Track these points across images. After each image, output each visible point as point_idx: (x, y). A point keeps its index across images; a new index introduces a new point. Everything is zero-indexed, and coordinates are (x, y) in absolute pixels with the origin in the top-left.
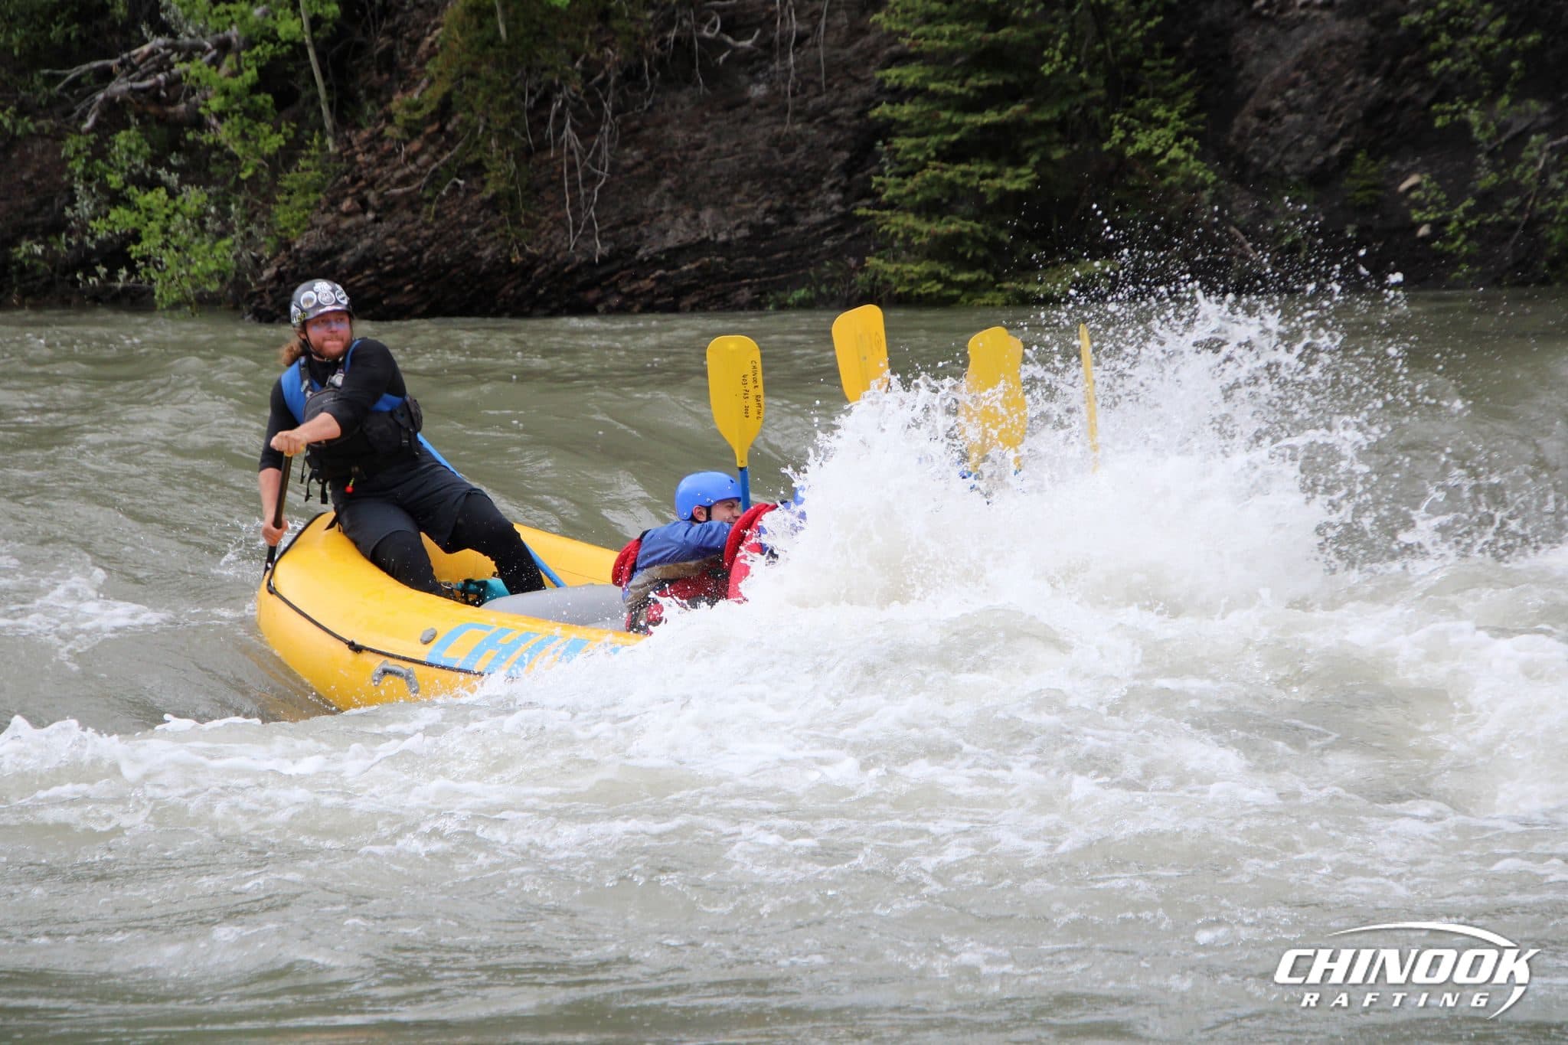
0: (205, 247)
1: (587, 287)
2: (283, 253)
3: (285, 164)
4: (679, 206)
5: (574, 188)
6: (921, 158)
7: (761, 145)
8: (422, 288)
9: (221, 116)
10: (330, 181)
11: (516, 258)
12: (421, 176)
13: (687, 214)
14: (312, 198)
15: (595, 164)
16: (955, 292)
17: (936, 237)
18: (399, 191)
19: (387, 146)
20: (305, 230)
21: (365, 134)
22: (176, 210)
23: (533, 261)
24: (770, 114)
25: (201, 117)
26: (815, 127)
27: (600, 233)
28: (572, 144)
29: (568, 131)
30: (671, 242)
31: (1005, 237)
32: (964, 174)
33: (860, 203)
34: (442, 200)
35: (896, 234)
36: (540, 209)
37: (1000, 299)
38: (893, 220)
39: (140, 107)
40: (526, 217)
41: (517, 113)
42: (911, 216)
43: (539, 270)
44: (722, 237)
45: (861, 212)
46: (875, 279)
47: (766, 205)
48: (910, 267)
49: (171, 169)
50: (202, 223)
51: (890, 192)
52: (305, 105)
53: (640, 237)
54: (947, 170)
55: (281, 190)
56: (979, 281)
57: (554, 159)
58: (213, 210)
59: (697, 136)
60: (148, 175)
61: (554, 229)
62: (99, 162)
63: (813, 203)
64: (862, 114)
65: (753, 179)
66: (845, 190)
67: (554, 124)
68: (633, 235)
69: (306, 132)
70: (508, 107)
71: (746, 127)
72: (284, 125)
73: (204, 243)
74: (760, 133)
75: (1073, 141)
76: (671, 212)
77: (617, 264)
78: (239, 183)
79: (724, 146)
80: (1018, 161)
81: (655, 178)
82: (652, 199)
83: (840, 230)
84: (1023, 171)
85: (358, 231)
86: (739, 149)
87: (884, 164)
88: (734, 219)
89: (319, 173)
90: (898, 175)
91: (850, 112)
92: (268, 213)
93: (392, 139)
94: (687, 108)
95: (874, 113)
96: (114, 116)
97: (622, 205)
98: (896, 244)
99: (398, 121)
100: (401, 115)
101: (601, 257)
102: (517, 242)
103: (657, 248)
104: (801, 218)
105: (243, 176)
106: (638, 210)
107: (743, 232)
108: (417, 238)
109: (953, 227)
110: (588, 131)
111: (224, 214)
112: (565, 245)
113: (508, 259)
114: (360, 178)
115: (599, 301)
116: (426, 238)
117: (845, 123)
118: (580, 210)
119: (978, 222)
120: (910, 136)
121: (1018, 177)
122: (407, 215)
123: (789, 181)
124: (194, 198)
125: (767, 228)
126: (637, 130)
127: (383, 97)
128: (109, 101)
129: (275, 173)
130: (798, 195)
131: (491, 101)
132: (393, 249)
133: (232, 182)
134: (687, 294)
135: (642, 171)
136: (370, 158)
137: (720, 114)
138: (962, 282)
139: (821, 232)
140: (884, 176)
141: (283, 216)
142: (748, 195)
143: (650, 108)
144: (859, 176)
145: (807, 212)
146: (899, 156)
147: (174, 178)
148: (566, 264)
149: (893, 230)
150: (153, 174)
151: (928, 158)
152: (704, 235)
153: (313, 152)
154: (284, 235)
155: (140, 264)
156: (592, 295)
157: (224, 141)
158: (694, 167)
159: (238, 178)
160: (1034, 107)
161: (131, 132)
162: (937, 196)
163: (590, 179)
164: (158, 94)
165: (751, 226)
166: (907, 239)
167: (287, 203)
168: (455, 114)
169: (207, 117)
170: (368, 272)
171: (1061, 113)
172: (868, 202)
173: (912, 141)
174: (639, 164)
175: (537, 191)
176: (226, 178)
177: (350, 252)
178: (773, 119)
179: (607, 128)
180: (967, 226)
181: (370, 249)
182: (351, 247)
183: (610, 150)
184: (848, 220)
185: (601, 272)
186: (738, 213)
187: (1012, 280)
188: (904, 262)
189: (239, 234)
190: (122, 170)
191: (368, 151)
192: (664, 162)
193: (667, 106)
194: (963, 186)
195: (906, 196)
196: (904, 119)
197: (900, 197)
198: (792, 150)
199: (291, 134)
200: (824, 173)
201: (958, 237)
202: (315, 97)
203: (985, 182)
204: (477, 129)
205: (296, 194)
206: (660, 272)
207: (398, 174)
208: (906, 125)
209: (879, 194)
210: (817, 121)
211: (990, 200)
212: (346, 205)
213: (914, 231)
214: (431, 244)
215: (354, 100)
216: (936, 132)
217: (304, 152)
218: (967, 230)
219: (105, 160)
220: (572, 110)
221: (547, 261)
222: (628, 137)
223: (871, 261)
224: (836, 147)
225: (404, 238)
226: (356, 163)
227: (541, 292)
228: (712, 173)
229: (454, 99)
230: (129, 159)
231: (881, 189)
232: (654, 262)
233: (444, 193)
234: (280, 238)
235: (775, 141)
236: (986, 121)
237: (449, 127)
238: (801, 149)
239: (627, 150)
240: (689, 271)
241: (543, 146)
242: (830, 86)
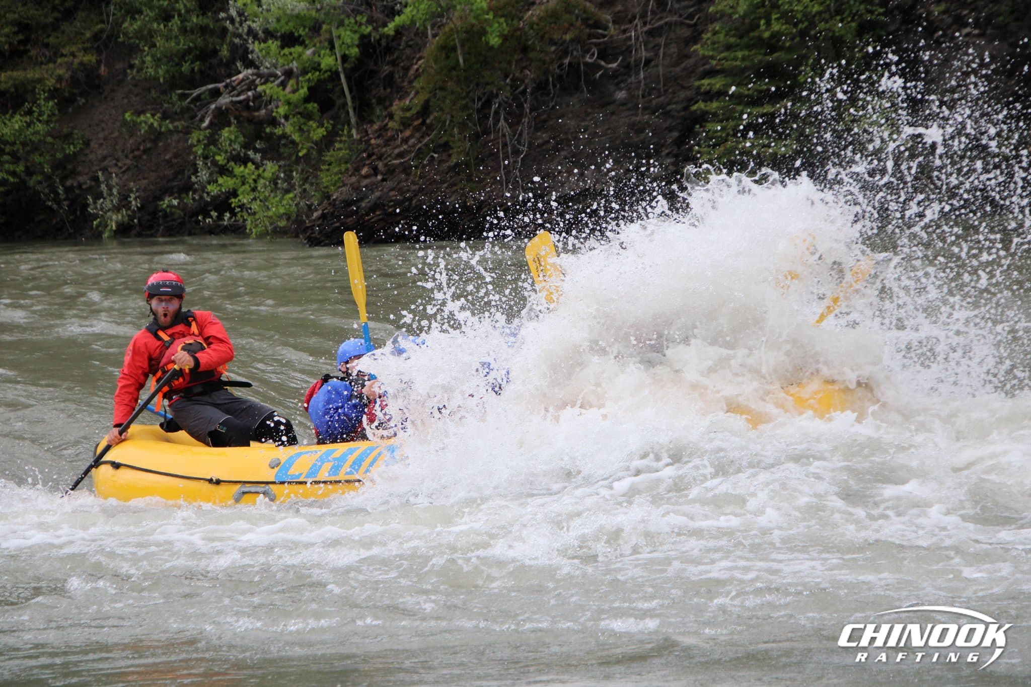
0: (278, 198)
2: (326, 201)
3: (326, 146)
4: (572, 167)
5: (506, 157)
6: (724, 135)
7: (623, 129)
9: (286, 117)
10: (354, 157)
11: (470, 202)
12: (411, 152)
13: (577, 173)
14: (343, 167)
15: (519, 143)
18: (397, 162)
19: (389, 134)
20: (339, 187)
21: (376, 127)
22: (260, 176)
23: (481, 203)
24: (628, 110)
25: (274, 118)
26: (657, 117)
27: (523, 185)
28: (505, 130)
29: (502, 122)
30: (567, 190)
33: (685, 164)
34: (424, 166)
36: (485, 170)
39: (237, 112)
40: (477, 176)
41: (471, 111)
43: (485, 209)
44: (599, 187)
49: (256, 151)
50: (276, 184)
51: (705, 157)
52: (339, 109)
54: (740, 143)
55: (324, 162)
57: (494, 139)
58: (282, 175)
59: (583, 124)
60: (242, 155)
61: (494, 183)
62: (212, 147)
64: (686, 108)
65: (618, 149)
66: (676, 156)
67: (494, 118)
69: (339, 126)
70: (465, 107)
71: (614, 117)
72: (325, 122)
73: (277, 196)
74: (622, 121)
76: (567, 171)
78: (298, 159)
79: (599, 130)
81: (557, 150)
82: (555, 163)
84: (788, 142)
85: (372, 187)
86: (609, 131)
87: (700, 139)
88: (606, 175)
89: (347, 151)
90: (709, 146)
91: (679, 107)
92: (316, 176)
93: (392, 129)
94: (577, 107)
95: (694, 108)
96: (221, 118)
99: (396, 118)
100: (398, 114)
101: (524, 201)
102: (471, 192)
105: (301, 154)
106: (546, 171)
108: (408, 191)
110: (514, 122)
111: (289, 178)
112: (501, 193)
113: (465, 202)
114: (373, 154)
116: (414, 190)
117: (676, 114)
118: (510, 171)
120: (717, 122)
121: (785, 146)
122: (402, 176)
124: (270, 168)
126: (545, 121)
127: (387, 103)
128: (218, 109)
129: (320, 152)
131: (454, 104)
132: (394, 197)
133: (294, 158)
135: (548, 146)
136: (379, 141)
137: (597, 110)
140: (700, 147)
141: (325, 178)
143: (553, 107)
144: (685, 147)
146: (710, 134)
147: (258, 157)
150: (245, 154)
151: (728, 135)
152: (588, 185)
153: (343, 138)
154: (326, 190)
155: (238, 210)
157: (289, 133)
159: (297, 155)
161: (232, 128)
163: (517, 152)
164: (248, 104)
167: (328, 170)
168: (431, 113)
169: (278, 118)
170: (378, 212)
173: (719, 125)
174: (547, 142)
175: (483, 160)
176: (291, 155)
177: (367, 200)
178: (630, 113)
179: (527, 120)
181: (379, 198)
182: (368, 197)
183: (528, 133)
189: (298, 190)
190: (226, 152)
191: (378, 137)
192: (562, 140)
193: (564, 105)
195: (715, 159)
196: (713, 111)
197: (711, 160)
198: (643, 131)
199: (330, 128)
200: (663, 146)
202: (345, 104)
203: (764, 150)
204: (445, 122)
205: (333, 165)
207: (396, 151)
208: (715, 114)
209: (698, 158)
210: (658, 113)
212: (364, 171)
214: (417, 194)
215: (369, 105)
216: (734, 119)
217: (338, 139)
219: (215, 146)
220: (505, 109)
221: (490, 204)
222: (540, 125)
224: (670, 129)
225: (400, 191)
226: (370, 145)
228: (592, 147)
229: (431, 104)
230: (230, 145)
231: (699, 155)
233: (425, 162)
234: (324, 192)
235: (632, 126)
236: (765, 111)
237: (428, 121)
238: (648, 131)
239: (539, 134)
240: (579, 208)
241: (486, 132)
242: (666, 91)
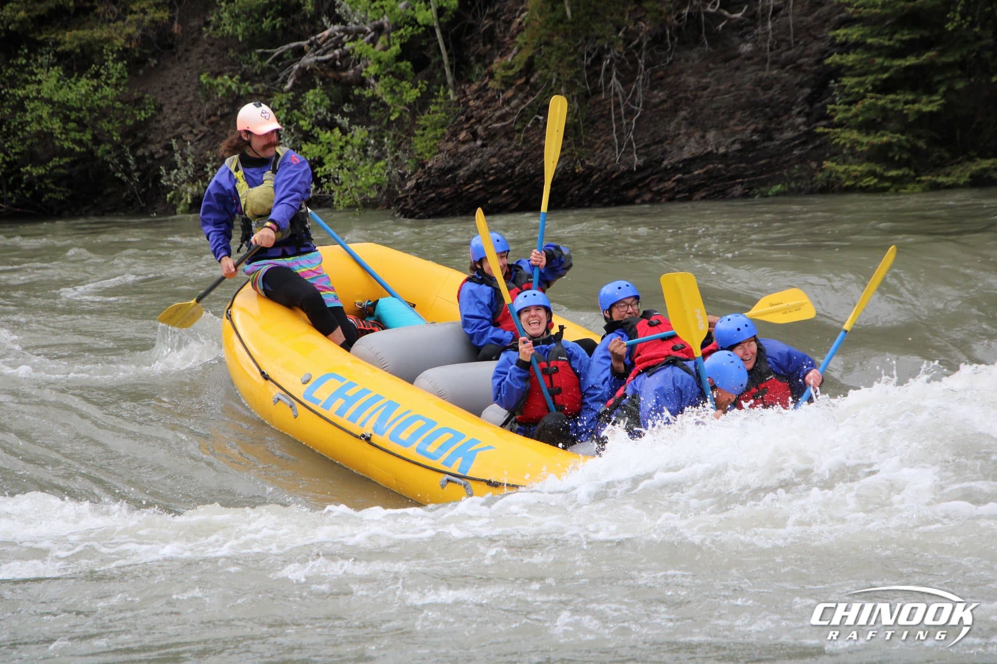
0: (367, 167)
1: (628, 187)
2: (420, 169)
3: (420, 108)
4: (692, 129)
5: (619, 119)
6: (862, 91)
7: (748, 86)
8: (514, 191)
9: (377, 78)
10: (451, 120)
11: (579, 169)
12: (513, 114)
13: (697, 135)
14: (439, 132)
15: (633, 103)
16: (887, 184)
17: (872, 146)
18: (498, 125)
19: (490, 94)
20: (435, 154)
21: (475, 87)
22: (347, 142)
23: (591, 170)
24: (754, 64)
25: (364, 79)
26: (787, 72)
27: (637, 150)
28: (617, 89)
29: (614, 80)
30: (686, 155)
31: (921, 144)
32: (893, 101)
33: (819, 124)
34: (528, 130)
35: (845, 144)
36: (595, 134)
37: (918, 188)
38: (843, 135)
39: (322, 73)
40: (586, 140)
41: (579, 69)
42: (855, 132)
43: (595, 177)
44: (722, 150)
45: (820, 130)
46: (830, 176)
47: (753, 127)
48: (854, 167)
49: (344, 115)
50: (365, 151)
51: (840, 116)
52: (434, 68)
53: (665, 152)
54: (880, 99)
55: (418, 127)
56: (903, 176)
57: (605, 100)
58: (372, 142)
59: (704, 81)
60: (329, 119)
61: (604, 148)
62: (295, 111)
63: (786, 124)
64: (819, 62)
65: (743, 109)
66: (808, 115)
67: (605, 76)
68: (660, 150)
69: (435, 87)
70: (573, 64)
71: (738, 73)
72: (419, 82)
73: (366, 165)
74: (748, 77)
75: (970, 76)
76: (686, 134)
77: (649, 171)
78: (390, 123)
79: (722, 87)
80: (930, 90)
81: (675, 111)
82: (673, 125)
83: (805, 143)
84: (935, 98)
85: (470, 154)
86: (733, 89)
87: (835, 96)
88: (730, 137)
89: (444, 114)
90: (845, 103)
91: (811, 60)
92: (410, 142)
93: (493, 89)
94: (697, 62)
95: (828, 61)
96: (305, 80)
97: (652, 130)
98: (845, 151)
99: (497, 77)
100: (500, 73)
101: (638, 167)
102: (579, 158)
103: (676, 159)
104: (777, 135)
105: (392, 118)
106: (663, 134)
107: (737, 146)
108: (511, 157)
109: (885, 139)
110: (627, 79)
111: (380, 144)
112: (613, 159)
113: (573, 170)
114: (472, 117)
115: (637, 197)
116: (517, 157)
117: (807, 68)
118: (622, 134)
119: (902, 134)
120: (854, 76)
121: (931, 102)
122: (504, 141)
123: (768, 109)
124: (359, 134)
125: (754, 143)
126: (662, 78)
127: (487, 61)
128: (302, 69)
129: (414, 116)
130: (775, 119)
131: (561, 61)
132: (495, 165)
133: (385, 122)
134: (698, 191)
135: (665, 106)
136: (478, 103)
137: (720, 65)
138: (891, 177)
139: (792, 144)
140: (836, 104)
141: (419, 144)
142: (739, 120)
143: (671, 63)
144: (818, 105)
145: (781, 131)
146: (846, 90)
147: (346, 121)
148: (614, 172)
149: (842, 142)
150: (332, 118)
151: (867, 91)
152: (710, 149)
153: (439, 100)
154: (421, 157)
155: (324, 180)
156: (632, 193)
157: (379, 95)
158: (702, 102)
159: (389, 119)
160: (942, 53)
161: (317, 91)
162: (875, 117)
163: (630, 113)
164: (335, 63)
165: (743, 142)
166: (852, 148)
167: (422, 135)
168: (536, 71)
169: (368, 78)
170: (477, 182)
171: (962, 56)
172: (824, 123)
173: (856, 80)
174: (664, 102)
175: (593, 122)
176: (381, 120)
177: (465, 168)
178: (757, 67)
179: (641, 77)
180: (896, 138)
181: (479, 165)
182: (467, 165)
183: (643, 92)
184: (810, 136)
185: (638, 177)
186: (734, 133)
187: (927, 175)
188: (850, 164)
189: (390, 158)
190: (311, 116)
191: (477, 98)
192: (681, 99)
193: (682, 61)
194: (892, 109)
195: (852, 117)
196: (850, 64)
197: (848, 119)
198: (770, 88)
199: (425, 89)
200: (793, 104)
201: (889, 145)
202: (441, 62)
203: (907, 107)
204: (551, 80)
205: (428, 129)
206: (679, 176)
207: (498, 114)
208: (851, 68)
209: (832, 117)
210: (788, 67)
211: (911, 119)
212: (462, 136)
213: (857, 142)
214: (520, 161)
215: (467, 63)
216: (872, 73)
217: (434, 100)
218: (895, 140)
219: (299, 110)
220: (617, 65)
221: (601, 171)
222: (656, 83)
223: (827, 164)
224: (801, 85)
225: (502, 158)
226: (469, 107)
227: (596, 192)
228: (714, 106)
229: (535, 61)
230: (315, 109)
231: (834, 113)
232: (675, 169)
233: (529, 126)
234: (418, 160)
235: (759, 82)
236: (908, 63)
237: (532, 80)
238: (777, 87)
239: (655, 92)
240: (699, 174)
241: (596, 91)
242: (797, 43)
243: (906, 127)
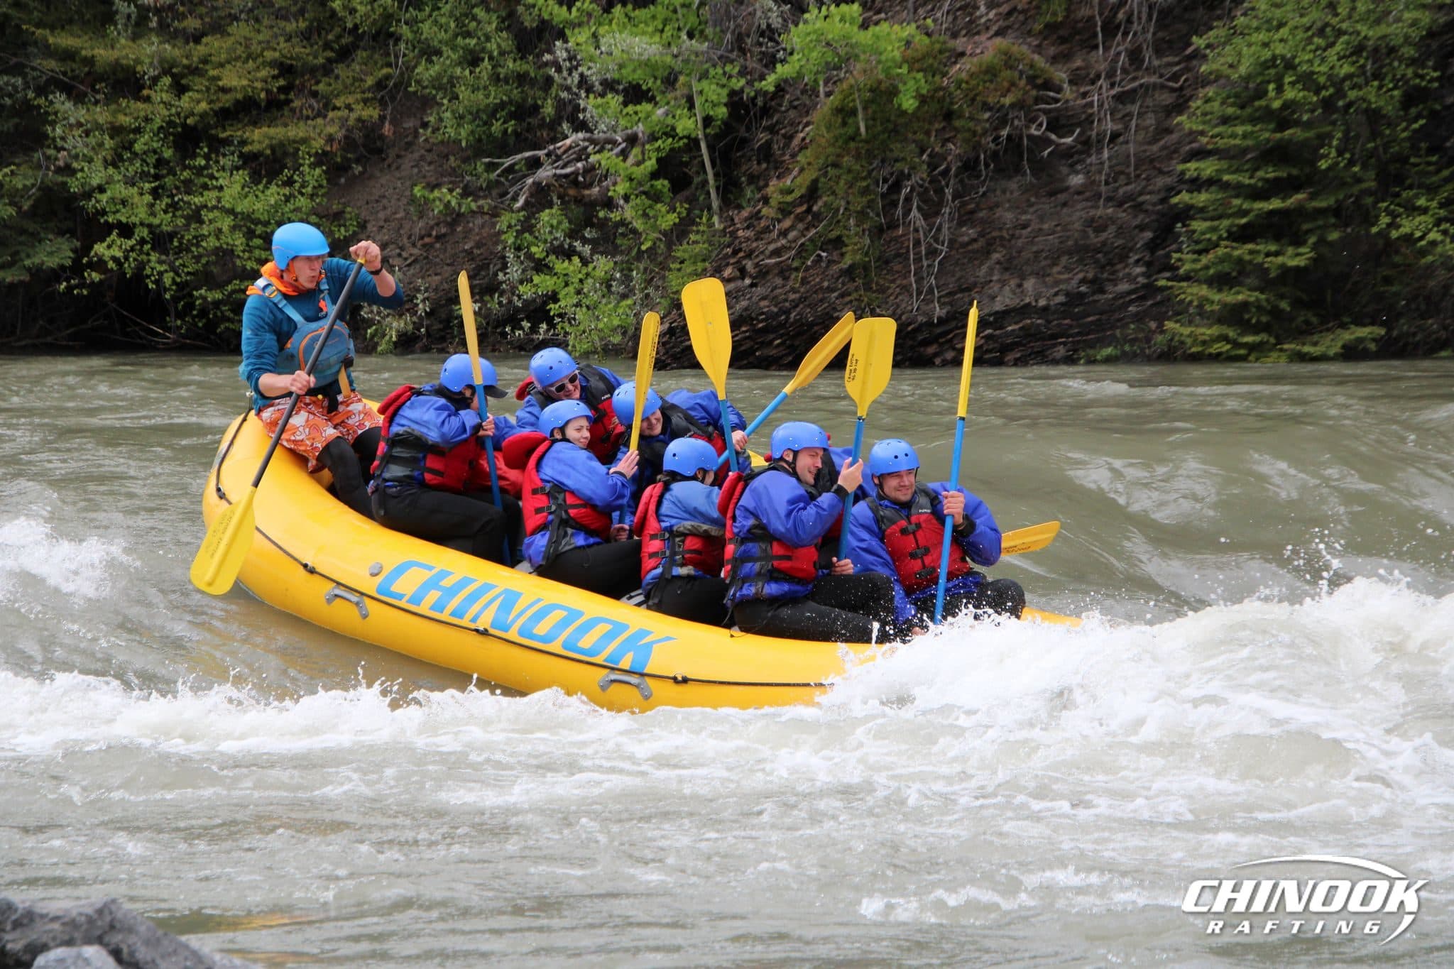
0: (611, 306)
1: (926, 343)
2: (675, 311)
3: (678, 237)
4: (1007, 276)
5: (918, 260)
6: (1214, 238)
7: (1077, 226)
8: (788, 342)
9: (627, 198)
10: (715, 253)
12: (791, 249)
13: (1013, 283)
14: (700, 266)
15: (937, 240)
16: (1242, 352)
17: (1225, 305)
18: (772, 261)
19: (763, 223)
21: (745, 213)
22: (588, 275)
24: (1086, 200)
25: (611, 199)
26: (1124, 211)
27: (939, 298)
28: (918, 223)
29: (915, 212)
30: (998, 306)
31: (1284, 305)
32: (1251, 252)
33: (1161, 275)
34: (807, 269)
35: (1191, 302)
36: (889, 277)
37: (1282, 358)
38: (1189, 290)
39: (561, 189)
40: (877, 284)
41: (873, 196)
42: (1205, 287)
44: (1042, 302)
45: (1162, 283)
46: (1172, 340)
47: (1081, 276)
48: (1202, 330)
49: (585, 241)
50: (609, 286)
51: (1187, 267)
52: (697, 189)
54: (1236, 249)
55: (675, 259)
56: (1263, 343)
57: (903, 235)
58: (618, 275)
59: (1024, 217)
60: (566, 246)
61: (900, 294)
62: (526, 235)
63: (1121, 275)
64: (1164, 200)
65: (1070, 253)
66: (1149, 264)
67: (904, 207)
68: (967, 299)
69: (697, 212)
70: (865, 191)
71: (1065, 210)
72: (678, 205)
73: (610, 303)
74: (1077, 215)
75: (1347, 225)
76: (999, 281)
77: (953, 324)
78: (640, 253)
79: (1046, 226)
80: (1298, 241)
81: (987, 252)
82: (984, 269)
83: (1143, 298)
84: (1302, 250)
85: (737, 294)
86: (1059, 228)
87: (1182, 242)
88: (1052, 287)
89: (706, 245)
90: (1195, 252)
91: (1155, 198)
92: (663, 278)
93: (767, 218)
94: (1016, 194)
95: (1175, 200)
96: (540, 197)
97: (958, 274)
98: (1191, 310)
99: (773, 202)
100: (776, 198)
101: (940, 319)
102: (869, 304)
103: (986, 311)
104: (1110, 288)
105: (644, 247)
106: (972, 280)
107: (1060, 298)
108: (786, 300)
109: (1240, 297)
110: (931, 212)
111: (627, 279)
112: (910, 308)
114: (740, 250)
115: (936, 356)
116: (793, 301)
117: (1150, 208)
118: (923, 278)
119: (1262, 293)
120: (1205, 220)
121: (1298, 255)
122: (778, 281)
123: (1100, 255)
124: (603, 265)
125: (1081, 296)
126: (973, 212)
127: (761, 183)
128: (537, 185)
129: (670, 245)
130: (1108, 268)
131: (851, 186)
132: (766, 310)
133: (634, 252)
134: (1011, 350)
135: (976, 246)
136: (749, 233)
137: (1043, 200)
138: (1248, 344)
139: (1127, 299)
140: (1182, 253)
141: (675, 281)
142: (1065, 267)
143: (984, 194)
144: (1162, 252)
145: (1115, 282)
146: (1196, 236)
147: (587, 249)
148: (910, 324)
149: (1189, 299)
150: (570, 245)
151: (1220, 238)
152: (1027, 300)
153: (701, 228)
154: (676, 296)
155: (557, 320)
156: (931, 350)
157: (629, 219)
158: (1020, 243)
159: (639, 249)
160: (1313, 197)
161: (554, 211)
162: (1228, 270)
163: (932, 253)
164: (577, 178)
165: (1067, 294)
166: (1200, 306)
167: (679, 270)
168: (820, 197)
169: (616, 198)
170: (744, 329)
171: (1337, 201)
172: (1168, 274)
173: (1208, 224)
174: (974, 240)
175: (887, 262)
176: (630, 249)
178: (1089, 204)
179: (948, 210)
180: (1253, 296)
181: (746, 309)
183: (949, 228)
184: (1150, 290)
185: (939, 331)
186: (1057, 282)
187: (1290, 342)
188: (1197, 326)
189: (639, 295)
190: (545, 242)
191: (748, 227)
192: (995, 239)
193: (999, 192)
194: (1250, 262)
195: (1201, 269)
196: (1201, 205)
197: (1196, 271)
198: (1104, 230)
199: (684, 214)
200: (1131, 250)
201: (1245, 305)
202: (705, 182)
203: (1269, 259)
204: (838, 210)
205: (687, 263)
206: (989, 331)
207: (772, 247)
208: (1202, 210)
209: (1178, 268)
210: (1126, 206)
211: (1273, 275)
212: (728, 272)
213: (1207, 300)
214: (797, 306)
215: (737, 184)
216: (1229, 216)
217: (694, 228)
218: (1252, 299)
219: (531, 233)
220: (919, 195)
222: (965, 217)
223: (1169, 325)
224: (1142, 228)
225: (775, 300)
226: (737, 237)
228: (1035, 248)
229: (820, 185)
230: (551, 232)
231: (1179, 263)
232: (984, 323)
233: (809, 263)
234: (673, 299)
235: (1090, 222)
236: (1271, 207)
237: (815, 208)
238: (1112, 230)
239: (964, 229)
240: (1013, 331)
241: (893, 225)
242: (1138, 176)
243: (1267, 282)
